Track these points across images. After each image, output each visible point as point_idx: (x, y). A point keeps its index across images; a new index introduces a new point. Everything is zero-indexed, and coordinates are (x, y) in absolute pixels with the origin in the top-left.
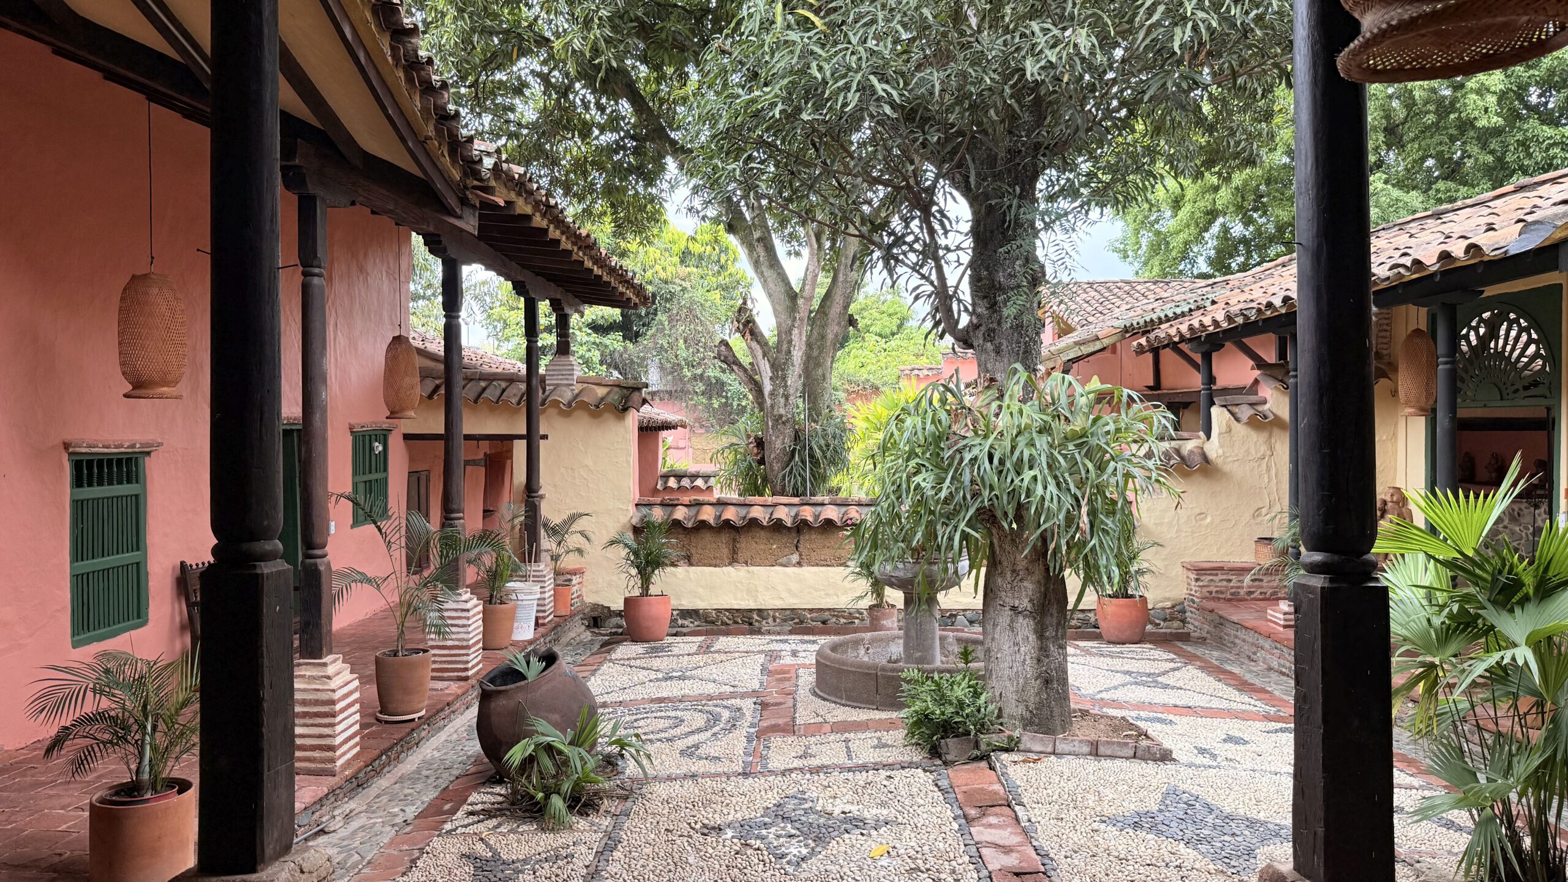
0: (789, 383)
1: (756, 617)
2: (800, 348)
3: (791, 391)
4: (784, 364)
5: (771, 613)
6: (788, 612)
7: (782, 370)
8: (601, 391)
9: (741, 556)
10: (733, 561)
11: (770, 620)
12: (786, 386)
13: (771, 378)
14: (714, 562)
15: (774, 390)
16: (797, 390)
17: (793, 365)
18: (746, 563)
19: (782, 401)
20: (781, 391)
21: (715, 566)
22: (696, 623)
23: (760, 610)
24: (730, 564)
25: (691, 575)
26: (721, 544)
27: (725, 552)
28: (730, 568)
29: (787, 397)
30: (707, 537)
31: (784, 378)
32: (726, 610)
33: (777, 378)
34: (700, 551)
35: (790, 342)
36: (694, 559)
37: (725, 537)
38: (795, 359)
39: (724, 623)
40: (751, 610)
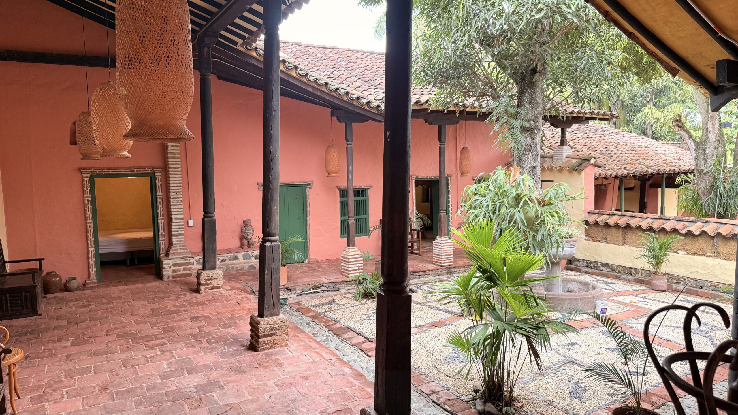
0: (707, 152)
1: (633, 271)
2: (714, 133)
3: (709, 157)
4: (704, 141)
5: (640, 271)
6: (648, 272)
7: (703, 145)
8: (574, 161)
9: (628, 241)
10: (624, 244)
11: (640, 274)
12: (705, 154)
13: (695, 150)
14: (616, 243)
15: (697, 156)
16: (713, 156)
17: (709, 142)
18: (630, 245)
19: (703, 162)
20: (702, 157)
21: (617, 244)
22: (608, 270)
23: (635, 269)
24: (623, 244)
25: (606, 247)
26: (618, 235)
27: (621, 238)
28: (623, 247)
29: (706, 161)
30: (614, 230)
31: (704, 149)
32: (621, 266)
33: (699, 149)
34: (610, 237)
35: (707, 129)
36: (608, 240)
37: (621, 231)
38: (711, 138)
39: (620, 272)
40: (631, 268)
